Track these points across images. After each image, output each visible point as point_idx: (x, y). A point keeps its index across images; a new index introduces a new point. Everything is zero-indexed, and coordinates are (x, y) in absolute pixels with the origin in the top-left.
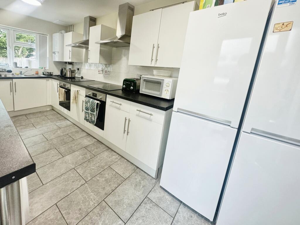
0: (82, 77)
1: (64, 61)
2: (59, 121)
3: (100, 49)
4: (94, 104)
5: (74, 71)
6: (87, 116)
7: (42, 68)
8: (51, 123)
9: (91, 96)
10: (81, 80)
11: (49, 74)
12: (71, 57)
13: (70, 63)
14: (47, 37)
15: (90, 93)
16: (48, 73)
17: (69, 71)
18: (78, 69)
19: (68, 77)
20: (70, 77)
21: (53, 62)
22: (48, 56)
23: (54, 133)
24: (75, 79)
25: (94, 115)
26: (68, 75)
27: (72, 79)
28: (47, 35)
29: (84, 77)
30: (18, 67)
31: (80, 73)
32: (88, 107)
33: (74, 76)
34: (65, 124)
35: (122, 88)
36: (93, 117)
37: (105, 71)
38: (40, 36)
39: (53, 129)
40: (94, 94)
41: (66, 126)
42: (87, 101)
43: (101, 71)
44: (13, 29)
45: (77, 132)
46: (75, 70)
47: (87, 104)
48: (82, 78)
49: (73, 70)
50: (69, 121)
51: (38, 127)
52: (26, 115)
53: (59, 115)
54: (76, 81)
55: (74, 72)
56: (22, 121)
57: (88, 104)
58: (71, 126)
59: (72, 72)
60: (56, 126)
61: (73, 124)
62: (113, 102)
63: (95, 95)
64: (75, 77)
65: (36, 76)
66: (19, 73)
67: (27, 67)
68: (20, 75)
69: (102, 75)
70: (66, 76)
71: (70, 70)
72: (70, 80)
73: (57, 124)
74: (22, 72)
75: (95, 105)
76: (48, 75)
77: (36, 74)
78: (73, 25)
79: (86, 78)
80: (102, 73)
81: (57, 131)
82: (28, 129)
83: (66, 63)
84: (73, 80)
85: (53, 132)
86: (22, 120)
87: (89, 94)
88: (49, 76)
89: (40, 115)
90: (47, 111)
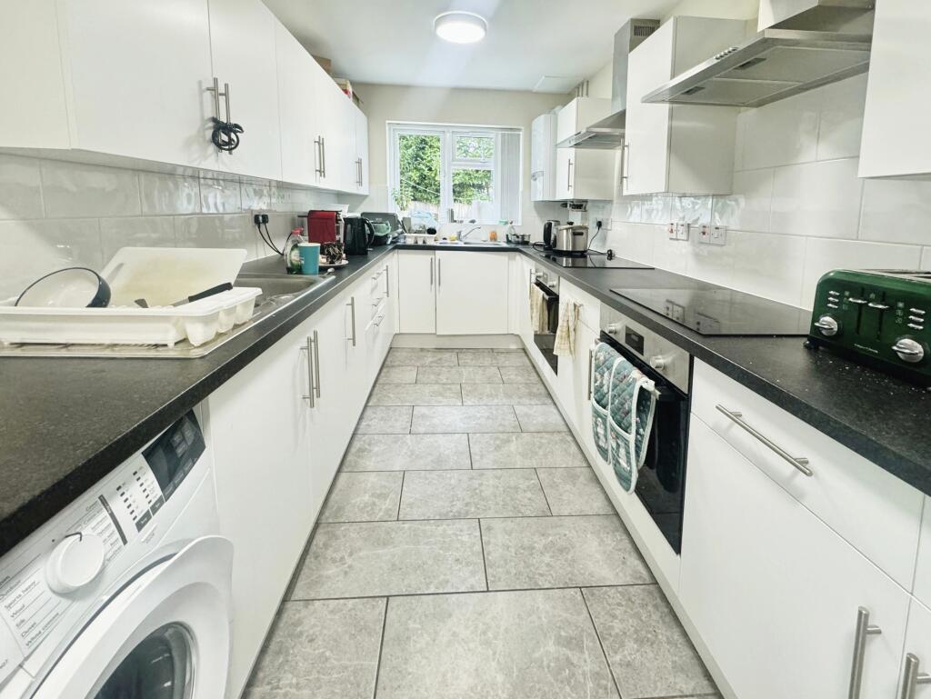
0: (610, 251)
1: (557, 199)
2: (528, 402)
3: (671, 129)
4: (629, 385)
5: (583, 231)
6: (601, 431)
7: (506, 223)
8: (504, 400)
9: (622, 340)
10: (609, 264)
11: (520, 240)
12: (572, 183)
13: (579, 205)
14: (519, 135)
15: (619, 324)
16: (518, 237)
17: (567, 229)
18: (599, 224)
19: (565, 249)
20: (570, 249)
21: (533, 204)
22: (521, 189)
23: (498, 442)
24: (585, 257)
25: (627, 443)
26: (565, 243)
27: (577, 257)
28: (519, 130)
29: (618, 254)
30: (455, 221)
31: (604, 239)
32: (605, 388)
33: (582, 249)
34: (540, 419)
35: (807, 331)
36: (622, 451)
37: (702, 230)
38: (503, 135)
39: (501, 425)
40: (633, 337)
41: (541, 429)
42: (602, 358)
43: (681, 228)
44: (451, 130)
45: (571, 476)
46: (586, 228)
47: (602, 376)
48: (610, 255)
49: (581, 227)
50: (555, 411)
51: (470, 403)
52: (459, 351)
53: (535, 374)
54: (590, 264)
55: (582, 234)
56: (444, 369)
57: (606, 375)
58: (557, 437)
59: (577, 233)
60: (511, 417)
61: (566, 429)
62: (736, 418)
63: (636, 339)
64: (585, 251)
65: (490, 244)
66: (455, 235)
67: (473, 222)
68: (456, 241)
69: (684, 248)
70: (558, 248)
71: (569, 226)
72: (570, 260)
73: (519, 409)
74: (462, 234)
75: (631, 396)
76: (518, 243)
77: (491, 239)
78: (588, 82)
79: (625, 256)
80: (684, 237)
81: (509, 441)
82: (445, 401)
83: (564, 204)
84: (580, 262)
85: (497, 438)
86: (446, 364)
87: (613, 328)
88: (518, 245)
89: (487, 361)
90: (509, 352)
